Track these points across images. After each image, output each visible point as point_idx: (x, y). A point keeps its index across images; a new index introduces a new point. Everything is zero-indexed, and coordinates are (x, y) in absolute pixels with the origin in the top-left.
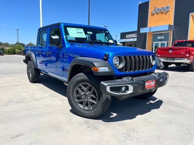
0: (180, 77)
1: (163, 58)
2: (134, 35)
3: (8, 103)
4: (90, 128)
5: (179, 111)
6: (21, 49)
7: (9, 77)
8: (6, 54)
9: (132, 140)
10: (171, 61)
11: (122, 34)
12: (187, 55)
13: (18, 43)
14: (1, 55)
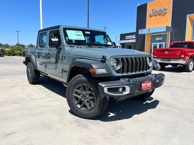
0: (175, 78)
1: (160, 59)
2: (134, 37)
3: (3, 103)
4: (80, 127)
5: (168, 110)
6: (21, 50)
7: (7, 79)
8: (6, 55)
9: (118, 137)
10: (167, 62)
11: (121, 35)
12: (183, 56)
13: (18, 45)
14: (1, 57)
